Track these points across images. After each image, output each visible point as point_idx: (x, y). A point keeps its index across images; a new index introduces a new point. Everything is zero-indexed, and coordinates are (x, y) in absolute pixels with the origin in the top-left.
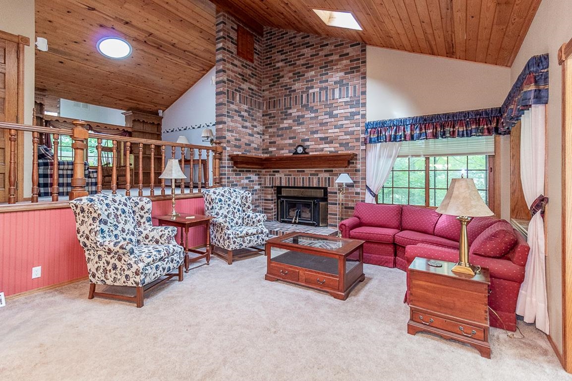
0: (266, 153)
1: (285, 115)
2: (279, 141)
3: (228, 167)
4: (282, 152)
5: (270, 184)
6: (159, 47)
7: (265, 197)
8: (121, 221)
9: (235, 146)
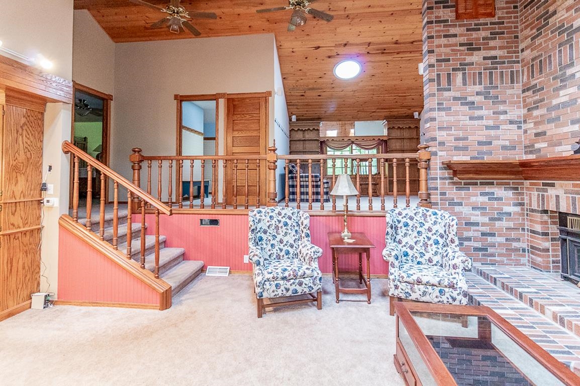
0: (531, 152)
1: (562, 81)
2: (551, 129)
3: (441, 179)
4: (558, 149)
5: (539, 206)
6: (383, 52)
7: (531, 226)
8: (281, 232)
9: (457, 148)
